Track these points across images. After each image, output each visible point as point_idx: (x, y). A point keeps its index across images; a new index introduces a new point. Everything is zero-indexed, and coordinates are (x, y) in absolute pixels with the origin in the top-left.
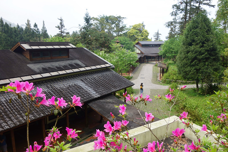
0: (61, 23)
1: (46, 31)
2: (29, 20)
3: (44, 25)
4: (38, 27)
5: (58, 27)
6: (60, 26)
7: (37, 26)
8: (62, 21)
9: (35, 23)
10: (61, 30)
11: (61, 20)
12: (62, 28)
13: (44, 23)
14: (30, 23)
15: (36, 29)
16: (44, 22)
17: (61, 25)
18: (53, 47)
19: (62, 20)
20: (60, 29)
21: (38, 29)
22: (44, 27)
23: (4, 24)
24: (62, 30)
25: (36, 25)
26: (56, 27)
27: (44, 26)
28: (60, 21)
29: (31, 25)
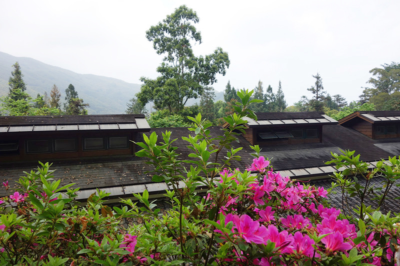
0: (317, 83)
1: (283, 97)
2: (261, 81)
3: (280, 88)
4: (273, 92)
5: (312, 89)
6: (315, 88)
7: (271, 91)
8: (320, 79)
9: (270, 86)
10: (317, 95)
11: (318, 78)
12: (318, 91)
13: (280, 85)
14: (262, 86)
15: (270, 94)
16: (280, 83)
17: (318, 85)
18: (294, 123)
19: (320, 77)
20: (314, 93)
21: (273, 95)
22: (280, 92)
23: (232, 89)
24: (318, 93)
25: (270, 89)
26: (308, 89)
27: (281, 90)
28: (316, 80)
29: (263, 90)
